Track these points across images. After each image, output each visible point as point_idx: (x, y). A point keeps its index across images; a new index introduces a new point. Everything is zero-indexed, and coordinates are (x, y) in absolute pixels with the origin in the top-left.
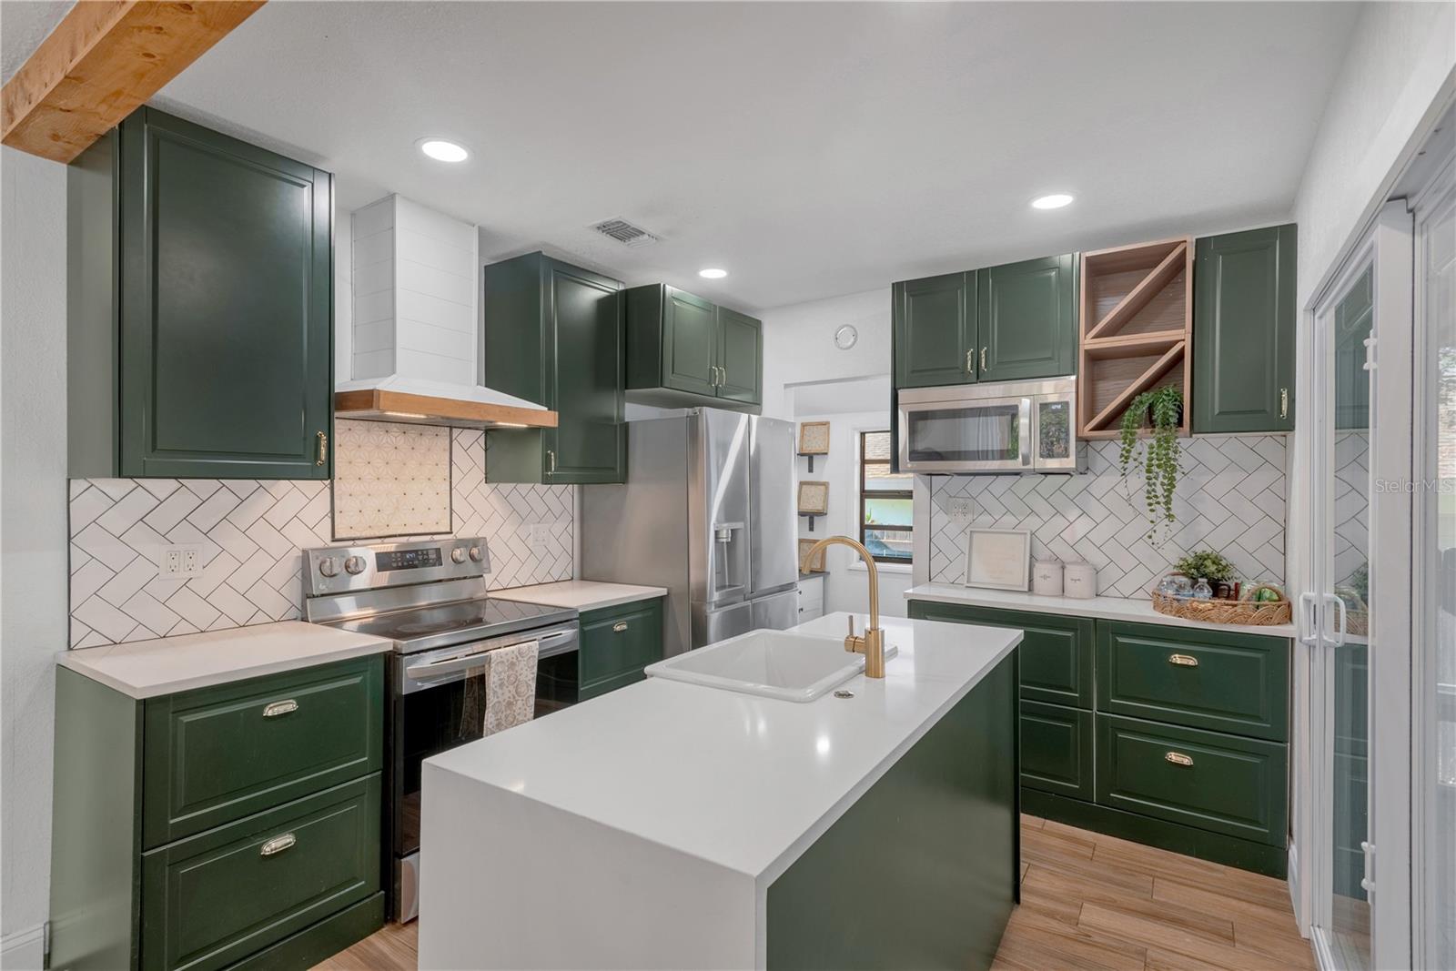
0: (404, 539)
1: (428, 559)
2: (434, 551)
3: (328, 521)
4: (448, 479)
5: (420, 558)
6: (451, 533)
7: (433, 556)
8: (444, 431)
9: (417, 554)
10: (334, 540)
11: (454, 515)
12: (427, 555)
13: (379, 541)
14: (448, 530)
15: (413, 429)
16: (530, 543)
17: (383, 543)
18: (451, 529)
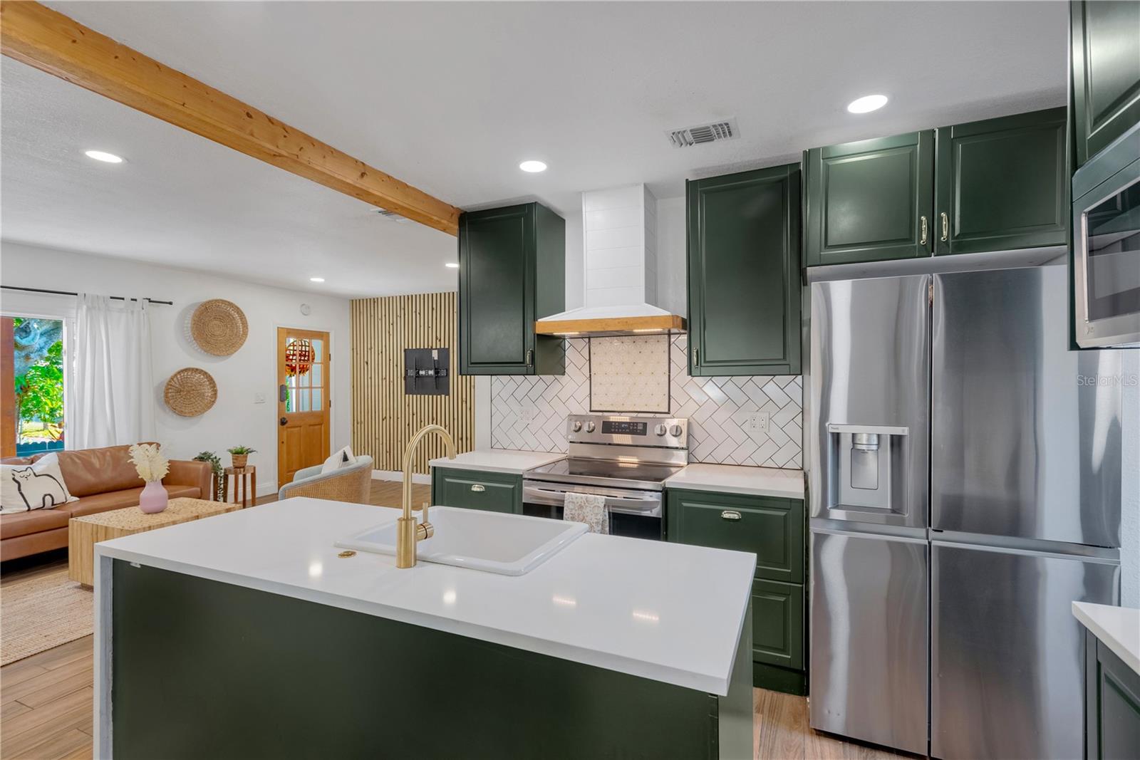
0: (635, 415)
1: (637, 430)
2: (642, 425)
3: (588, 399)
4: (667, 373)
5: (631, 428)
6: (669, 413)
7: (640, 427)
8: (664, 338)
9: (630, 426)
10: (591, 411)
11: (672, 400)
12: (637, 426)
13: (618, 414)
14: (667, 411)
15: (640, 338)
16: (746, 427)
17: (620, 416)
18: (669, 410)
